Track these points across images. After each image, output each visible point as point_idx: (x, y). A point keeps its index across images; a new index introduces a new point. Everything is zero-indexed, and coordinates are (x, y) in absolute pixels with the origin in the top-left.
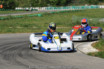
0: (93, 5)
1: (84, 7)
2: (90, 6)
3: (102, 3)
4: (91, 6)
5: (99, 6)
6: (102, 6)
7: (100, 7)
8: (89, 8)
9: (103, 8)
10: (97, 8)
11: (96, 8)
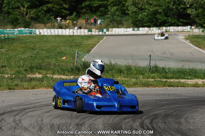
0: (23, 29)
1: (5, 32)
2: (16, 30)
3: (37, 25)
4: (18, 31)
5: (34, 30)
6: (41, 31)
7: (37, 32)
8: (15, 33)
9: (42, 34)
10: (31, 33)
11: (28, 34)
